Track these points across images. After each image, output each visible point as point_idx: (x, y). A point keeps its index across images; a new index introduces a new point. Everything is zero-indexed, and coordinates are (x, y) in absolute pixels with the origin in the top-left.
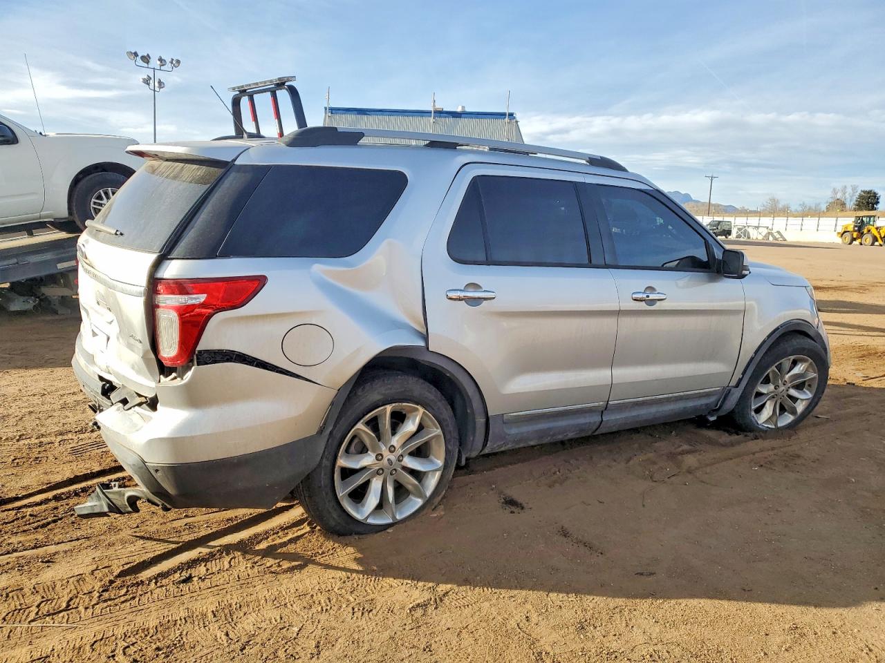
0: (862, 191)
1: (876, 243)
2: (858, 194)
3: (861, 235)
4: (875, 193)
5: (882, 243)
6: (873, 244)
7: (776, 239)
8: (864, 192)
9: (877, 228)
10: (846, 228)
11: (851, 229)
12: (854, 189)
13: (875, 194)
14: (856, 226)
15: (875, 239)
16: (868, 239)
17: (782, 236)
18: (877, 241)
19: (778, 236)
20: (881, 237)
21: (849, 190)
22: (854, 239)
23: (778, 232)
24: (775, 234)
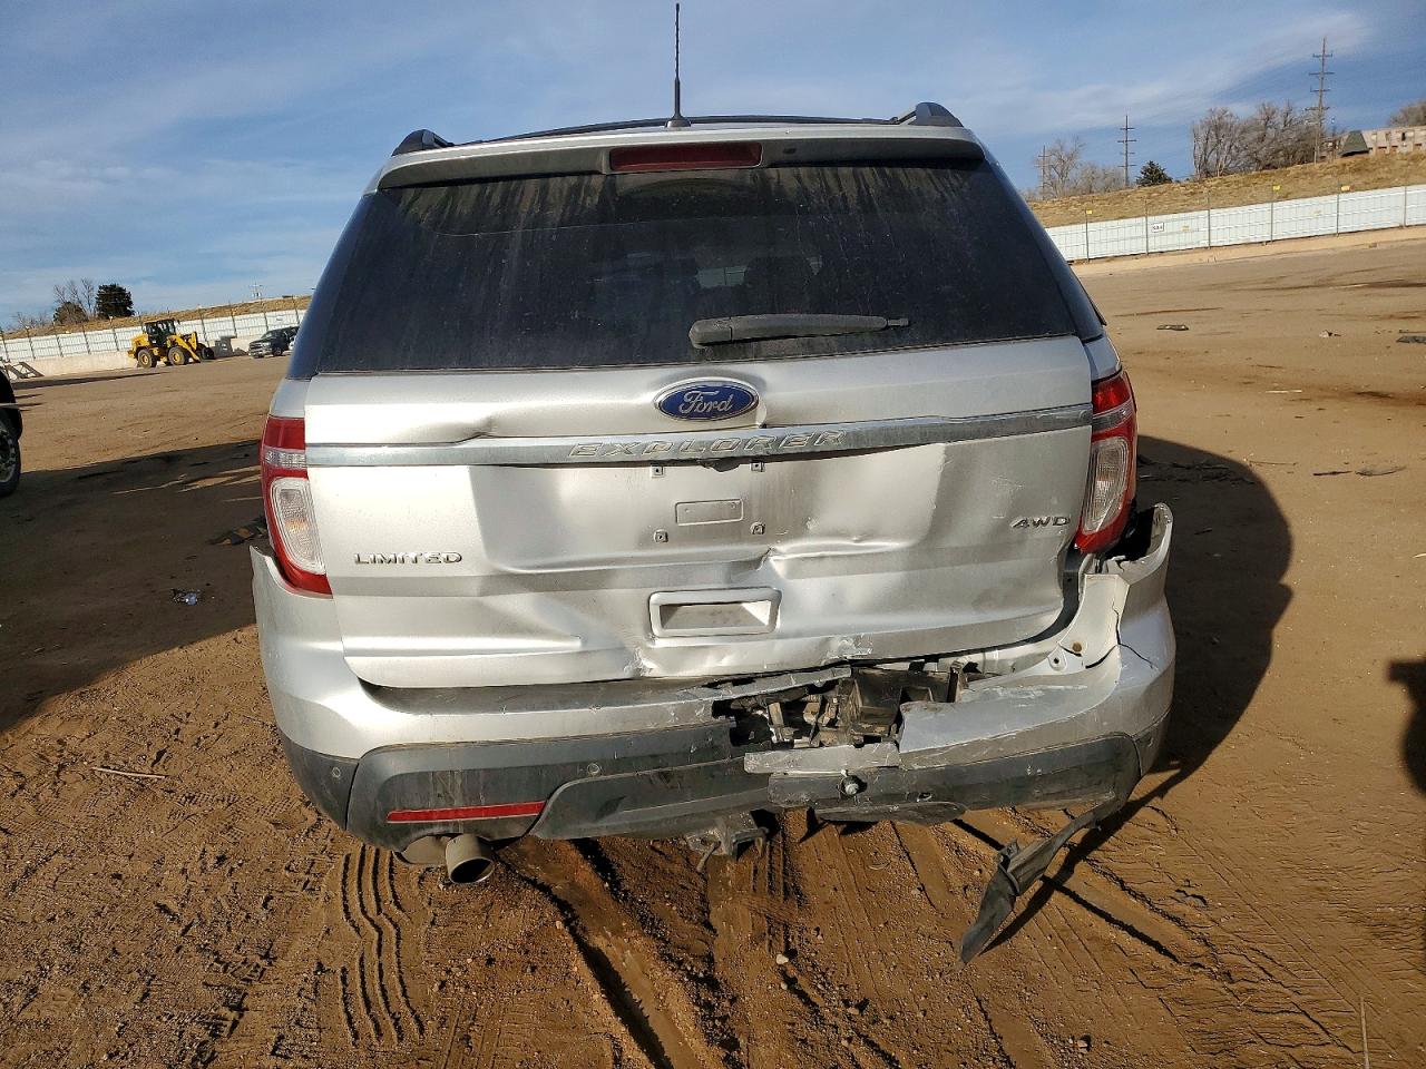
0: (100, 288)
1: (191, 360)
2: (95, 292)
3: (164, 351)
4: (121, 289)
5: (197, 358)
6: (186, 362)
7: (25, 376)
8: (105, 288)
9: (183, 337)
10: (138, 342)
11: (145, 342)
12: (88, 286)
13: (121, 291)
14: (153, 338)
15: (187, 354)
16: (177, 355)
17: (32, 370)
18: (191, 356)
19: (24, 371)
20: (192, 349)
21: (80, 288)
22: (155, 359)
23: (23, 364)
24: (19, 368)
